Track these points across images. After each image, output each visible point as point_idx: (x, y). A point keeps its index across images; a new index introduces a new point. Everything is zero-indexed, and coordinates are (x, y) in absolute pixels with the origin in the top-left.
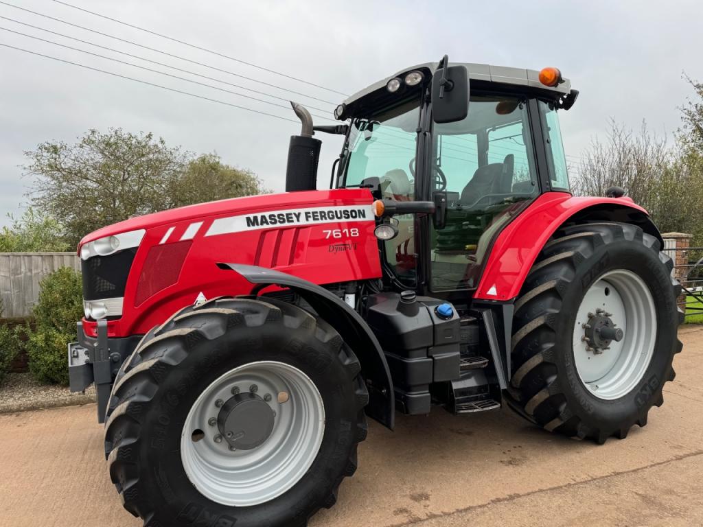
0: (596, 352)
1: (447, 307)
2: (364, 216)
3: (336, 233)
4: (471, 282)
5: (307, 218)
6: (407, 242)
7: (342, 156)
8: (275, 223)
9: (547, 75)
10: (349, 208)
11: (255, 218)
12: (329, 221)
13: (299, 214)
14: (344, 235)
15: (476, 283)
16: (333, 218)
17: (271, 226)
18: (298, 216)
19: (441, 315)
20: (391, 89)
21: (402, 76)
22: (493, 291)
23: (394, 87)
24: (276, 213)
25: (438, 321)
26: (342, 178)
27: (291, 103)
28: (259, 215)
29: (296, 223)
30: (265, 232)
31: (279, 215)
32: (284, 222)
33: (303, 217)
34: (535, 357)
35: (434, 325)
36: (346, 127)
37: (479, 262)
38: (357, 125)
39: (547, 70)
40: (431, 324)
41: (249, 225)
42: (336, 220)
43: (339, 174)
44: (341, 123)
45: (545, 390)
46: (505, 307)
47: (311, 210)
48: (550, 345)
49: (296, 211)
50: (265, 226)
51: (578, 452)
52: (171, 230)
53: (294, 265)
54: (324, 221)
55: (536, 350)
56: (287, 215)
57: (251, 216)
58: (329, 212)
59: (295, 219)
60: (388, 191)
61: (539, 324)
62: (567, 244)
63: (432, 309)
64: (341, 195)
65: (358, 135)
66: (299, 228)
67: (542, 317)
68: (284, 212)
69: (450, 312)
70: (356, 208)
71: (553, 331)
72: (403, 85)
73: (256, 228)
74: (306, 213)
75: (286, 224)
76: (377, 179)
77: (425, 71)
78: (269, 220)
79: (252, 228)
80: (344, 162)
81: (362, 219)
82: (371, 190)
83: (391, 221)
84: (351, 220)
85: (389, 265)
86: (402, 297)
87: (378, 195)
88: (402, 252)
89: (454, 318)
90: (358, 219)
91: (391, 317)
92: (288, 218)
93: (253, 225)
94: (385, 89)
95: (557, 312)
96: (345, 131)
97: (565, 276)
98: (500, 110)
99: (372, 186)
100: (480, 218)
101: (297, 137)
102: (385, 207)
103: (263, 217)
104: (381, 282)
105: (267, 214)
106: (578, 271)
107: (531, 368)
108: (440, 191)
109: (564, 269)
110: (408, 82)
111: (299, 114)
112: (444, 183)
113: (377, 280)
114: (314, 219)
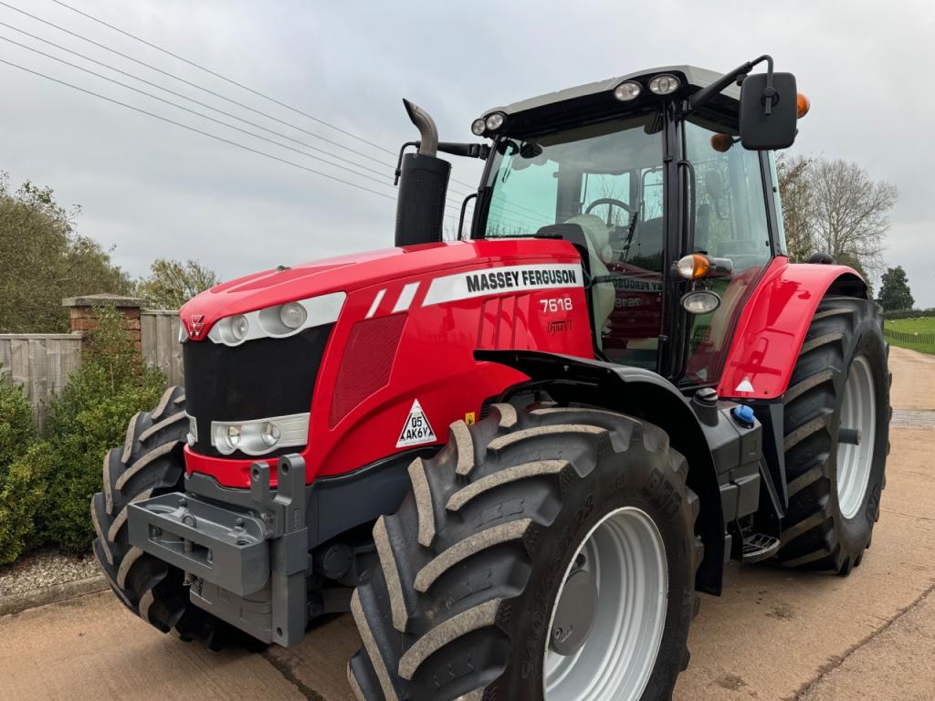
3: (552, 305)
5: (525, 280)
8: (496, 286)
11: (476, 279)
12: (544, 286)
13: (517, 273)
14: (559, 307)
16: (548, 282)
17: (491, 291)
18: (516, 277)
20: (620, 96)
21: (644, 80)
22: (745, 386)
23: (629, 93)
25: (741, 431)
27: (407, 104)
28: (479, 274)
29: (515, 288)
31: (498, 275)
32: (503, 285)
33: (521, 279)
35: (740, 437)
40: (737, 435)
41: (470, 290)
45: (818, 514)
46: (772, 407)
47: (527, 268)
48: (826, 456)
50: (486, 292)
51: (835, 590)
52: (381, 294)
54: (540, 286)
56: (506, 275)
57: (471, 275)
58: (543, 272)
59: (513, 281)
61: (817, 429)
66: (517, 296)
67: (819, 420)
74: (523, 273)
75: (506, 289)
77: (680, 76)
78: (489, 282)
79: (473, 294)
84: (564, 285)
86: (701, 398)
89: (756, 426)
90: (570, 285)
92: (507, 280)
93: (474, 289)
94: (611, 93)
95: (831, 411)
96: (485, 152)
97: (835, 365)
103: (483, 277)
107: (800, 488)
109: (831, 356)
110: (654, 89)
114: (531, 283)
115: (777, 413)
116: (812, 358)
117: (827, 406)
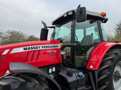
0: (117, 81)
1: (81, 74)
2: (58, 47)
3: (50, 51)
4: (85, 64)
5: (42, 48)
6: (68, 53)
7: (53, 33)
8: (33, 49)
9: (103, 13)
10: (54, 45)
11: (26, 48)
12: (48, 48)
13: (40, 47)
14: (52, 52)
15: (87, 64)
16: (49, 48)
17: (31, 50)
18: (39, 47)
19: (79, 76)
20: (64, 16)
21: (67, 13)
22: (91, 67)
23: (65, 15)
24: (33, 46)
25: (79, 78)
26: (53, 38)
28: (28, 47)
29: (39, 49)
30: (29, 52)
31: (34, 47)
32: (35, 49)
33: (41, 48)
34: (104, 86)
35: (77, 80)
36: (54, 26)
37: (87, 59)
38: (57, 26)
39: (103, 12)
40: (77, 79)
41: (24, 50)
42: (50, 48)
43: (53, 37)
44: (53, 26)
47: (43, 45)
48: (108, 83)
49: (39, 46)
50: (29, 50)
53: (38, 61)
54: (47, 48)
55: (104, 84)
56: (36, 47)
57: (25, 47)
58: (48, 46)
59: (38, 48)
60: (64, 41)
62: (110, 55)
63: (76, 74)
64: (53, 42)
65: (57, 29)
66: (39, 50)
67: (106, 75)
68: (35, 46)
69: (82, 75)
70: (56, 45)
71: (108, 78)
72: (68, 15)
73: (27, 51)
74: (42, 47)
75: (36, 49)
76: (61, 38)
77: (73, 11)
78: (31, 48)
79: (25, 51)
80: (54, 34)
81: (57, 48)
82: (60, 41)
83: (65, 49)
84: (54, 48)
85: (64, 59)
86: (68, 71)
87: (61, 42)
88: (67, 55)
89: (83, 77)
90: (56, 48)
91: (65, 77)
92: (36, 48)
93: (26, 50)
94: (63, 16)
95: (109, 73)
96: (54, 27)
97: (111, 63)
98: (90, 23)
99: (60, 40)
100: (86, 47)
101: (43, 29)
102: (63, 45)
103: (29, 48)
104: (62, 64)
105: (30, 47)
106: (114, 62)
108: (76, 41)
109: (110, 61)
110: (69, 14)
111: (43, 24)
112: (77, 39)
113: (61, 63)
114: (44, 48)
115: (96, 73)
116: (106, 62)
117: (108, 72)
